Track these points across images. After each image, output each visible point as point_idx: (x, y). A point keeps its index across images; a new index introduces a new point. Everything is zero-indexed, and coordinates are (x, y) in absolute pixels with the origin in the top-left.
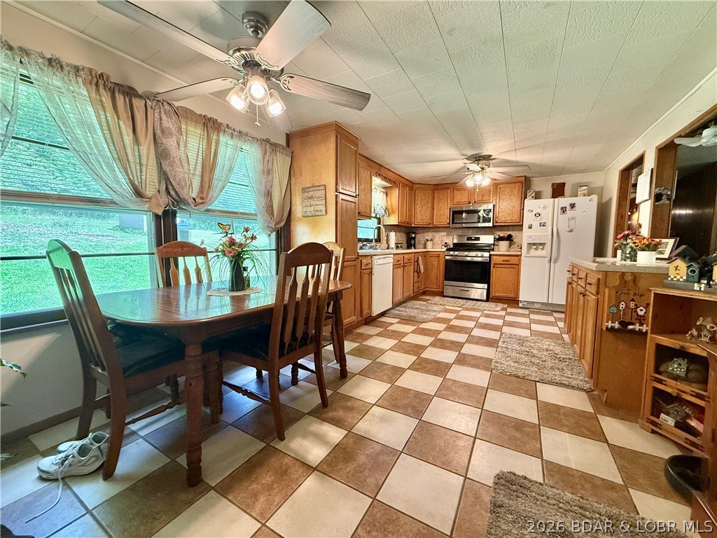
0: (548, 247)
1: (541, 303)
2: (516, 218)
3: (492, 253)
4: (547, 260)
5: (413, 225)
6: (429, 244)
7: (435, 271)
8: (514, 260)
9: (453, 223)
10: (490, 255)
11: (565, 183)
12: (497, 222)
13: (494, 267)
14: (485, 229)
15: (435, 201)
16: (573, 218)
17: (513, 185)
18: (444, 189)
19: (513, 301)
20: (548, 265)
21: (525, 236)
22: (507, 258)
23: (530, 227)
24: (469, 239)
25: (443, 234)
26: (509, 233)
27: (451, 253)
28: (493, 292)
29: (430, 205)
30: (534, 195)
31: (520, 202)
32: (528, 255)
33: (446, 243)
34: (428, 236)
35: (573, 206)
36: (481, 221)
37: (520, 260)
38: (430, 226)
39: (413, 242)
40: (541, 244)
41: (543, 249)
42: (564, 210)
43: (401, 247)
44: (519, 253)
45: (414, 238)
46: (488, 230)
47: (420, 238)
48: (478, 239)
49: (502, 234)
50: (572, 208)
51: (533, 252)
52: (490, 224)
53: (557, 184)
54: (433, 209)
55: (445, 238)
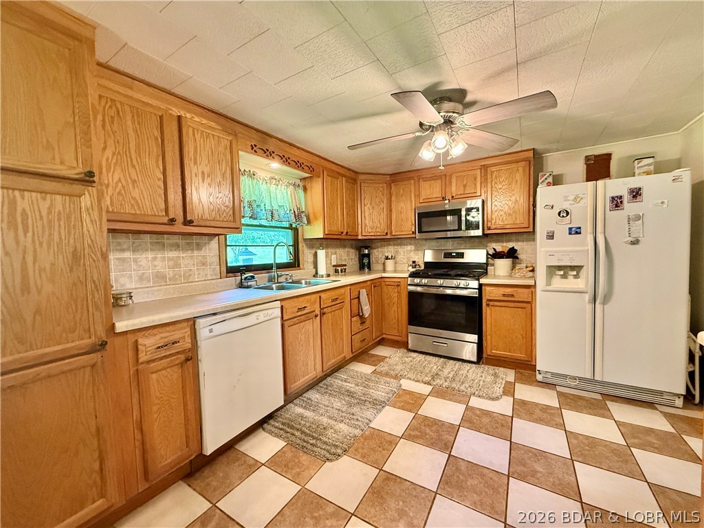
0: (588, 272)
1: (580, 379)
2: (521, 221)
3: (483, 281)
4: (587, 297)
5: (360, 237)
6: (390, 264)
7: (395, 308)
8: (523, 295)
9: (420, 231)
10: (481, 285)
11: (610, 154)
12: (489, 229)
13: (488, 305)
14: (473, 240)
15: (393, 199)
16: (638, 218)
17: (514, 166)
18: (402, 180)
19: (525, 367)
20: (589, 307)
21: (542, 253)
22: (508, 291)
23: (551, 236)
24: (448, 255)
25: (409, 248)
26: (510, 245)
27: (417, 281)
28: (489, 348)
29: (384, 205)
30: (550, 180)
31: (526, 193)
32: (548, 288)
33: (414, 262)
34: (389, 251)
35: (636, 194)
36: (463, 227)
37: (533, 294)
38: (388, 237)
39: (366, 261)
40: (572, 268)
41: (576, 277)
42: (617, 203)
43: (344, 271)
44: (531, 282)
45: (368, 256)
46: (477, 240)
47: (378, 254)
48: (461, 255)
49: (499, 247)
50: (634, 197)
51: (558, 283)
52: (479, 233)
53: (596, 156)
54: (391, 211)
55: (412, 254)
